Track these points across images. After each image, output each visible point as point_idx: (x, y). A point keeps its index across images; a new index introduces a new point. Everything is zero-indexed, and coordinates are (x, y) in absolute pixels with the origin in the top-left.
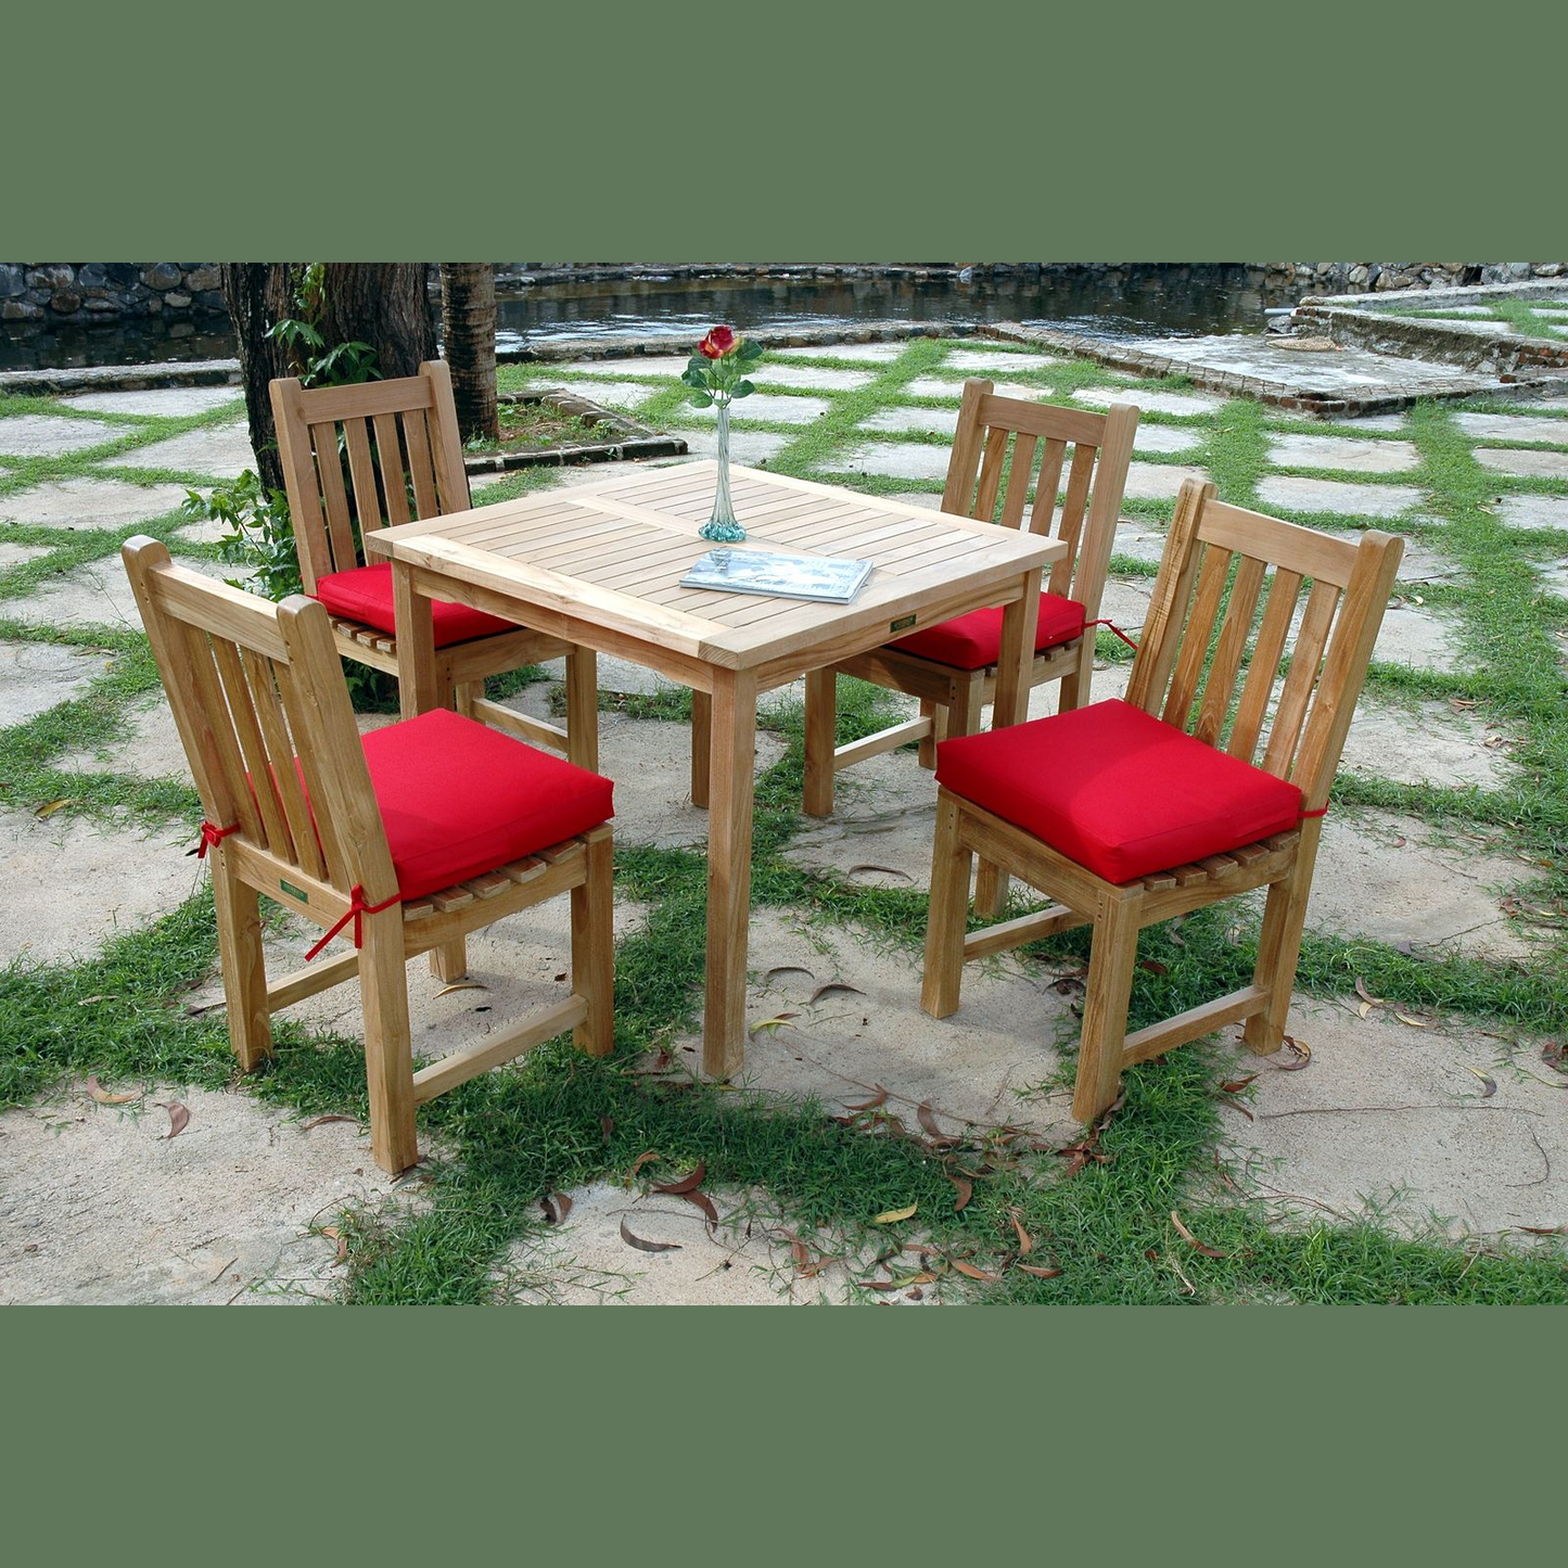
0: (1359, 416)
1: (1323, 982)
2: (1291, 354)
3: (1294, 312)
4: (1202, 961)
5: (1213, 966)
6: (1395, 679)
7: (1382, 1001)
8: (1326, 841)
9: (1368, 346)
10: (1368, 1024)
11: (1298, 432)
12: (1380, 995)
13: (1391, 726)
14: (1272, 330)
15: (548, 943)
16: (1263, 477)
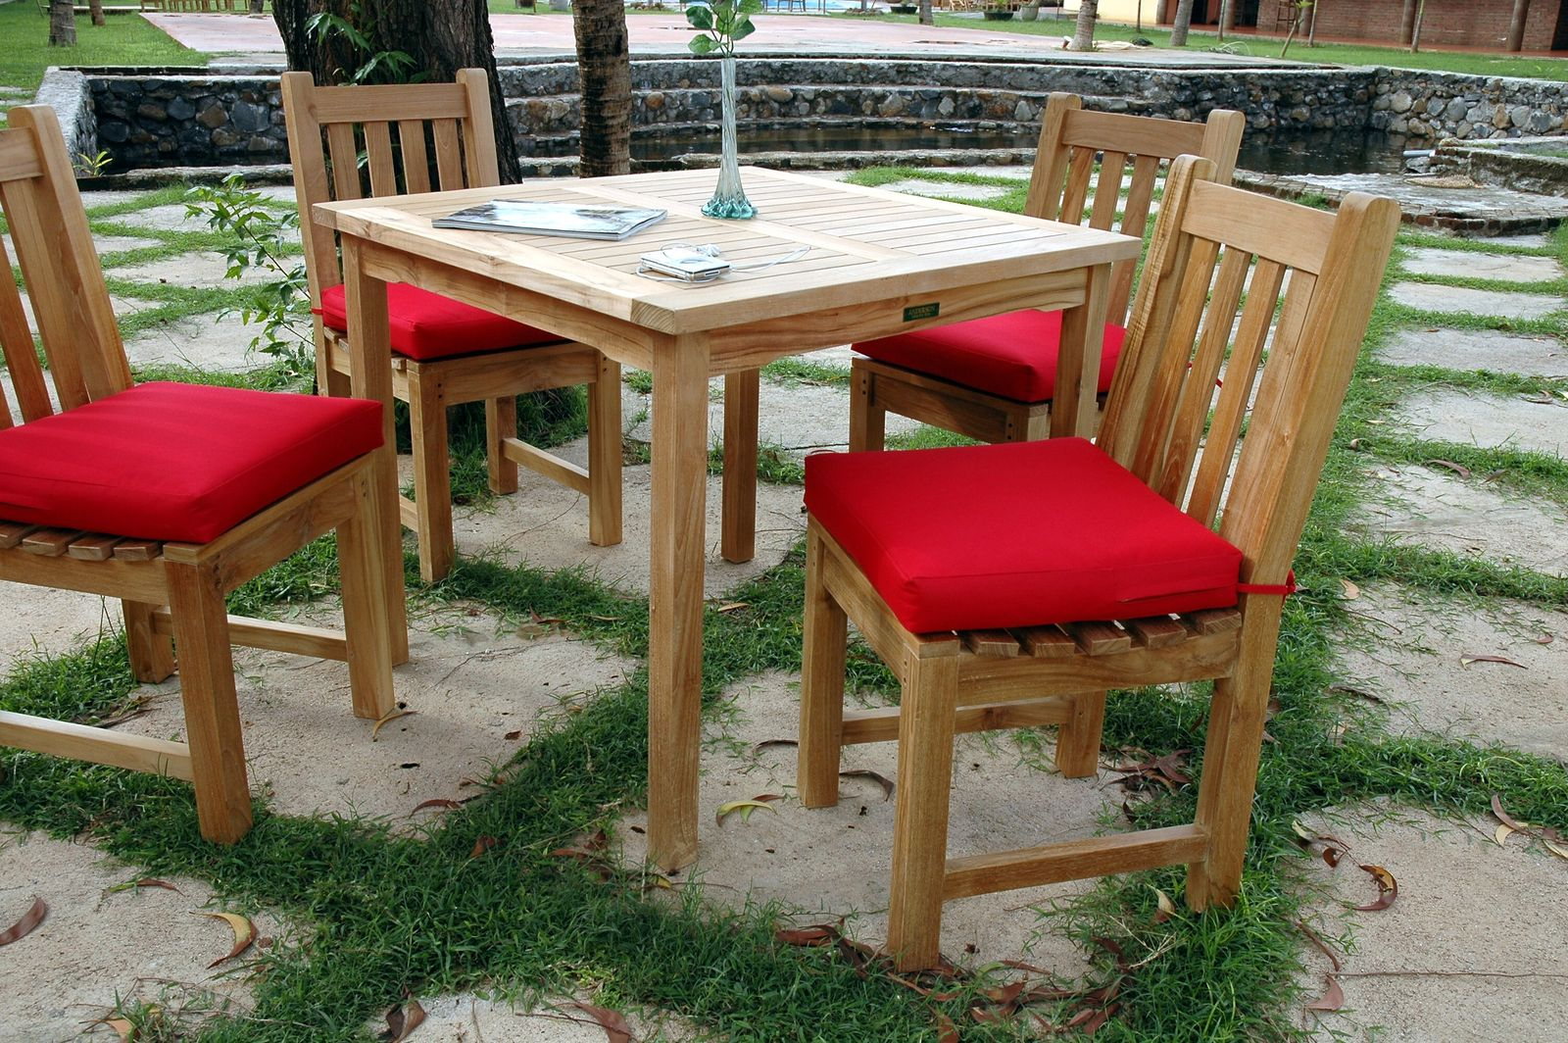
0: (1498, 235)
1: (1450, 797)
2: (1429, 190)
3: (1432, 153)
4: (1295, 762)
5: (1309, 769)
6: (1540, 469)
7: (1526, 825)
8: (1456, 634)
9: (1508, 184)
10: (1508, 853)
11: (1434, 247)
12: (1525, 819)
13: (1535, 516)
14: (1410, 170)
15: (512, 696)
16: (1395, 283)
